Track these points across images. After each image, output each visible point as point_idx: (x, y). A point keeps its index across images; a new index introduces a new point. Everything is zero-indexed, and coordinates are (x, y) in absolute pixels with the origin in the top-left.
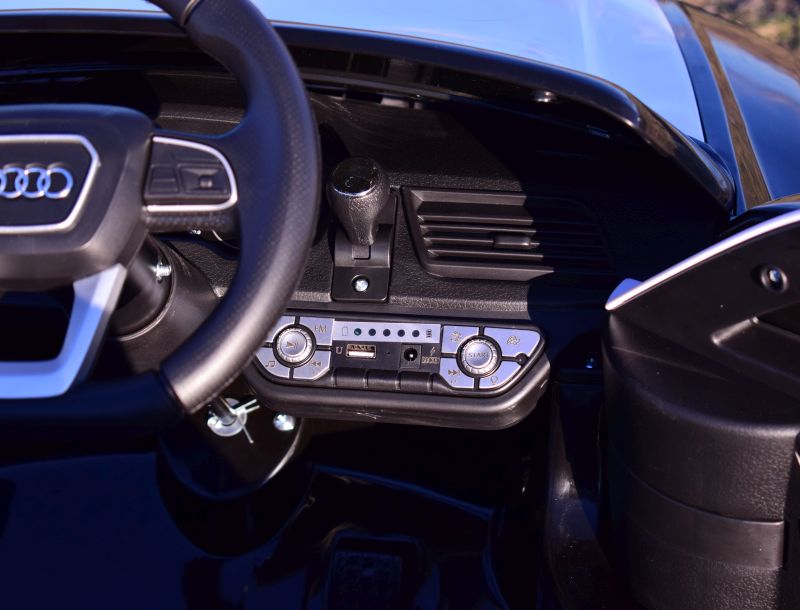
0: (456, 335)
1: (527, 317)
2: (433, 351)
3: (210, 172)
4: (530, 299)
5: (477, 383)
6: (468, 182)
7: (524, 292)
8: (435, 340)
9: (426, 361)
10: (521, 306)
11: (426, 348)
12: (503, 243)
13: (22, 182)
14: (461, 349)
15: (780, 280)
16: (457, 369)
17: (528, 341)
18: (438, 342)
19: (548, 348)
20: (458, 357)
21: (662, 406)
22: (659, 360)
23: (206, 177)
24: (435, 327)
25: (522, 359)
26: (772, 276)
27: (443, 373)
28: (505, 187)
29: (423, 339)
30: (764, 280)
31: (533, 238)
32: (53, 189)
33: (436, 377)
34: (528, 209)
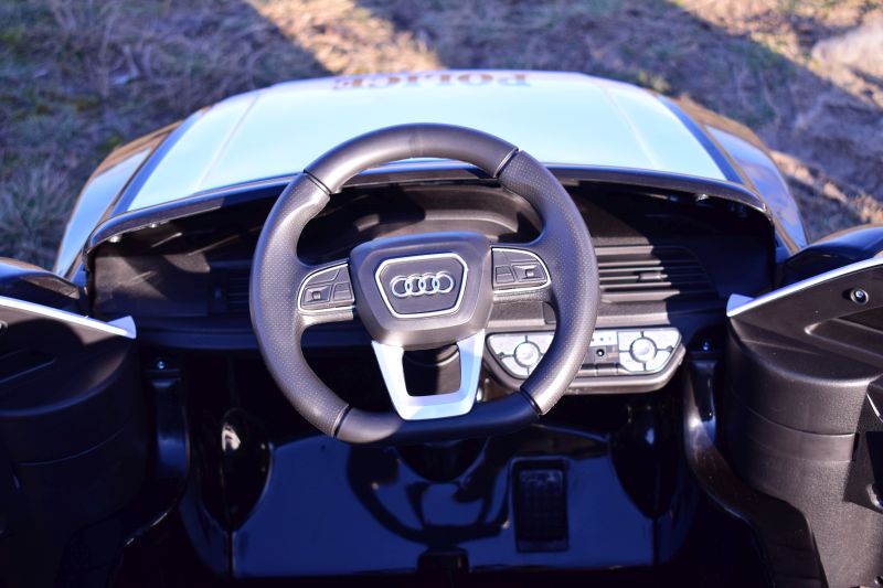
0: (626, 338)
1: (668, 322)
2: (614, 349)
3: (532, 267)
4: (668, 310)
5: (645, 365)
6: (614, 241)
7: (664, 306)
8: (614, 342)
9: (610, 355)
10: (663, 317)
11: (609, 348)
12: (645, 277)
13: (422, 285)
14: (631, 346)
15: (864, 296)
16: (631, 358)
17: (672, 337)
18: (615, 343)
19: (684, 340)
20: (631, 351)
21: (784, 374)
22: (772, 345)
23: (530, 270)
24: (613, 333)
25: (671, 349)
26: (858, 294)
27: (622, 362)
28: (638, 242)
29: (606, 343)
30: (853, 297)
31: (663, 272)
32: (442, 288)
33: (618, 365)
34: (654, 255)
